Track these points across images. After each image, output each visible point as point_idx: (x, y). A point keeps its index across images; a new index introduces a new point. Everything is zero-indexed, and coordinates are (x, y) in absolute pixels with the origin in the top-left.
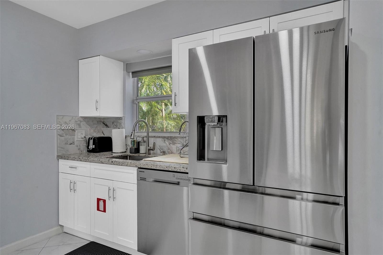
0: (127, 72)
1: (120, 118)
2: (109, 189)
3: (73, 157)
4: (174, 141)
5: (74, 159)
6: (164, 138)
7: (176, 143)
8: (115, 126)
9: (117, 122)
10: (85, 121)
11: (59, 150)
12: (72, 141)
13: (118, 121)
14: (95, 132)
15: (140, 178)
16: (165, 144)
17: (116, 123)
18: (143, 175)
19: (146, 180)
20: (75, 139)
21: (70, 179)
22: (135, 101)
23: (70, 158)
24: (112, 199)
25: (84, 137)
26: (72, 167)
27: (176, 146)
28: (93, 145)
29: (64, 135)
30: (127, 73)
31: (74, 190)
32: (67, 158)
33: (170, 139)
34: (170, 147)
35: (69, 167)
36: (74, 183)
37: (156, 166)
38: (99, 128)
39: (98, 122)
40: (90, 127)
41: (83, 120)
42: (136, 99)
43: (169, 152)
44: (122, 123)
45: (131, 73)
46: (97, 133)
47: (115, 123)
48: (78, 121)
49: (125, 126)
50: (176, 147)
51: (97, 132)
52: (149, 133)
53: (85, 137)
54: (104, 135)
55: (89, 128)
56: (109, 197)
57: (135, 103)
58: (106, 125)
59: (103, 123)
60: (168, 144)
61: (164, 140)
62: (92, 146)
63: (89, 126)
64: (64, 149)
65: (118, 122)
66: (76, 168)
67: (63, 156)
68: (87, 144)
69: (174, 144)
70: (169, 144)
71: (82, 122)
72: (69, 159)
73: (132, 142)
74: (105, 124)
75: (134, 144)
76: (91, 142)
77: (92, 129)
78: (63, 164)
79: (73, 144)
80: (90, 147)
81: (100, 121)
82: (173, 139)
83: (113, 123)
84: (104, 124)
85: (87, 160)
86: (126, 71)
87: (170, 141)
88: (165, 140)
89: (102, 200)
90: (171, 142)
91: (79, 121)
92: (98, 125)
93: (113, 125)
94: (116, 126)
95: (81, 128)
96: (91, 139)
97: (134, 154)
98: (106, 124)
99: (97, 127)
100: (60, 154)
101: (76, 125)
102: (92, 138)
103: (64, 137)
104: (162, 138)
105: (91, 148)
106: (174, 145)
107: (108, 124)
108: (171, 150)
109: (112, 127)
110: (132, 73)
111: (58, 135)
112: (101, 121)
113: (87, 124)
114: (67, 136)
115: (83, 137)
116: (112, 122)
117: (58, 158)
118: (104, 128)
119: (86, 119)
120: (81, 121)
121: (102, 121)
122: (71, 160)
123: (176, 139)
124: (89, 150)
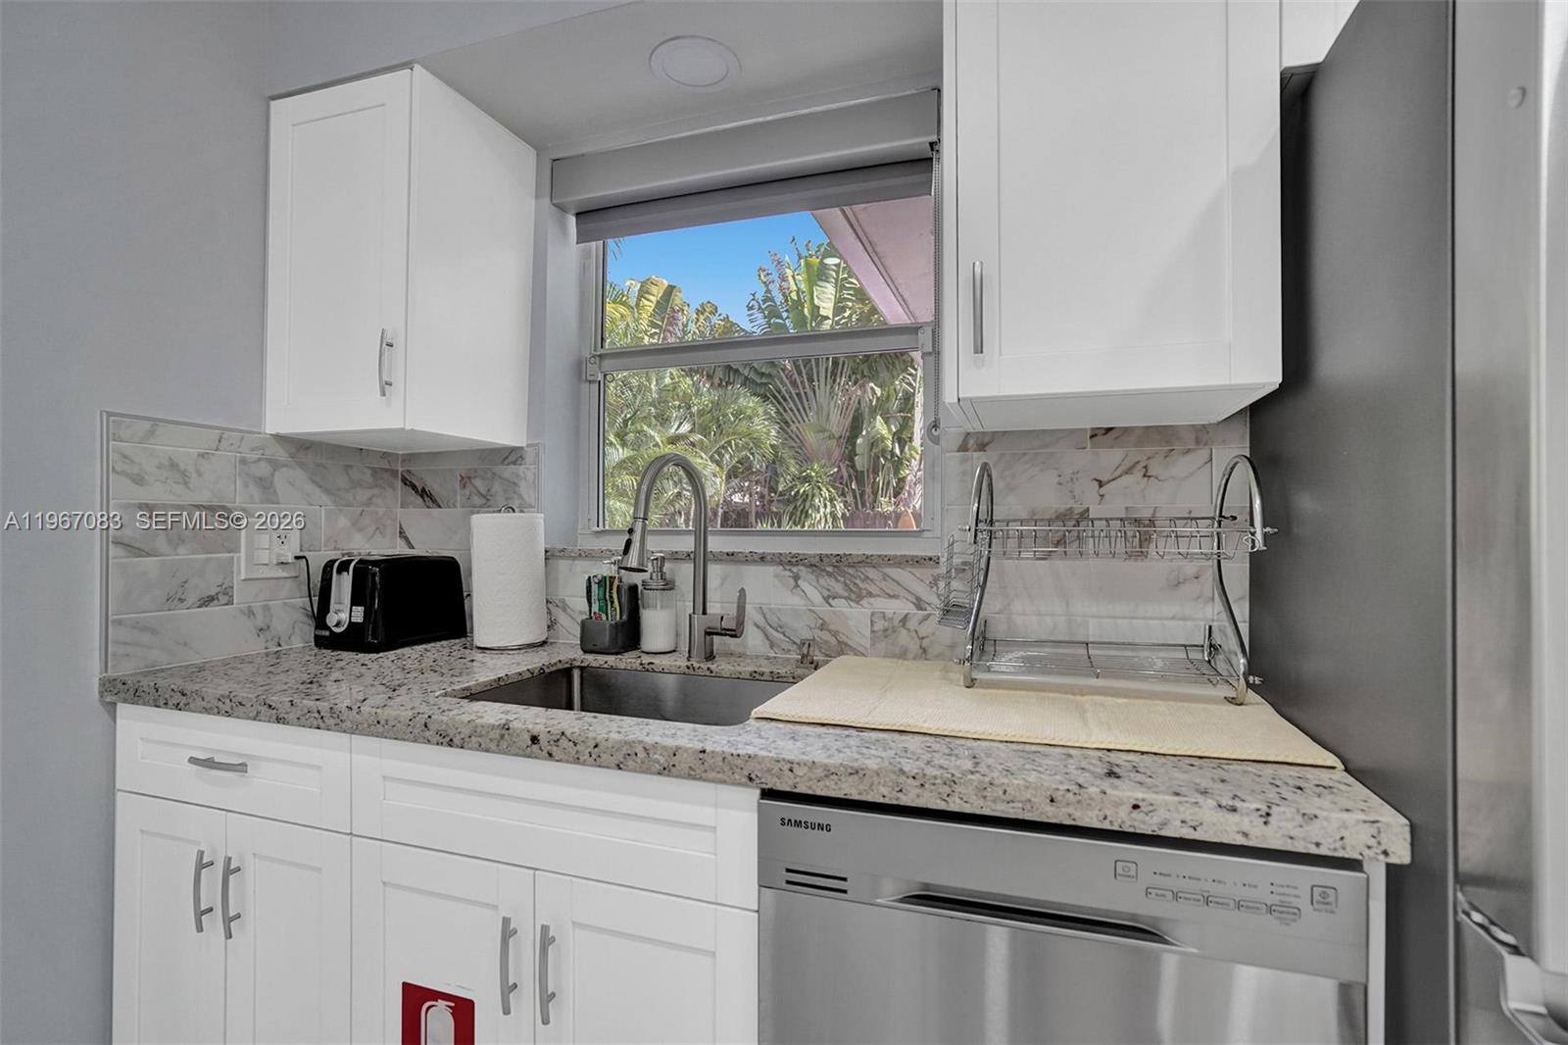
0: (555, 205)
1: (510, 455)
2: (508, 932)
3: (220, 692)
4: (858, 581)
5: (228, 707)
6: (797, 564)
7: (870, 595)
8: (477, 500)
9: (489, 475)
10: (302, 465)
11: (117, 642)
12: (220, 581)
13: (499, 469)
14: (360, 530)
15: (788, 870)
16: (796, 601)
17: (483, 479)
18: (814, 851)
19: (845, 892)
20: (239, 573)
21: (198, 843)
22: (592, 368)
23: (199, 702)
24: (526, 1001)
25: (297, 558)
26: (209, 764)
27: (868, 612)
28: (354, 602)
29: (161, 543)
30: (552, 207)
31: (228, 920)
32: (177, 698)
33: (830, 569)
34: (834, 613)
35: (193, 760)
36: (228, 872)
37: (947, 789)
38: (381, 511)
39: (375, 472)
40: (330, 503)
41: (292, 456)
42: (594, 356)
43: (826, 642)
44: (522, 484)
45: (574, 219)
46: (372, 536)
47: (478, 483)
48: (259, 460)
49: (538, 499)
50: (873, 614)
51: (373, 528)
52: (710, 539)
53: (304, 557)
54: (413, 548)
55: (323, 508)
56: (508, 989)
57: (590, 378)
58: (424, 493)
59: (405, 481)
60: (815, 596)
61: (788, 573)
62: (343, 613)
63: (328, 492)
64: (154, 632)
65: (494, 474)
66: (241, 768)
67: (147, 683)
68: (316, 599)
69: (857, 596)
70: (826, 599)
71: (284, 469)
72: (192, 706)
73: (595, 588)
74: (414, 487)
75: (605, 602)
76: (343, 586)
77: (340, 510)
78: (142, 739)
79: (223, 599)
80: (331, 619)
81: (386, 470)
82: (851, 571)
83: (465, 480)
84: (410, 489)
85: (332, 722)
86: (548, 200)
87: (832, 582)
88: (796, 578)
89: (441, 1003)
90: (839, 588)
91: (263, 464)
92: (375, 491)
93: (467, 492)
94: (484, 496)
95: (278, 503)
96: (339, 572)
97: (611, 659)
98: (424, 490)
99: (369, 502)
100: (124, 669)
101: (246, 486)
102: (344, 567)
103: (162, 555)
104: (781, 563)
105: (338, 625)
106: (857, 603)
107: (434, 486)
108: (835, 634)
109: (458, 505)
110: (578, 215)
111: (117, 543)
112: (394, 473)
113: (314, 482)
114: (181, 550)
115: (290, 559)
116: (462, 478)
117: (108, 700)
118: (411, 509)
119: (304, 449)
120: (275, 465)
121: (400, 469)
122: (207, 710)
123: (871, 573)
124: (327, 633)
